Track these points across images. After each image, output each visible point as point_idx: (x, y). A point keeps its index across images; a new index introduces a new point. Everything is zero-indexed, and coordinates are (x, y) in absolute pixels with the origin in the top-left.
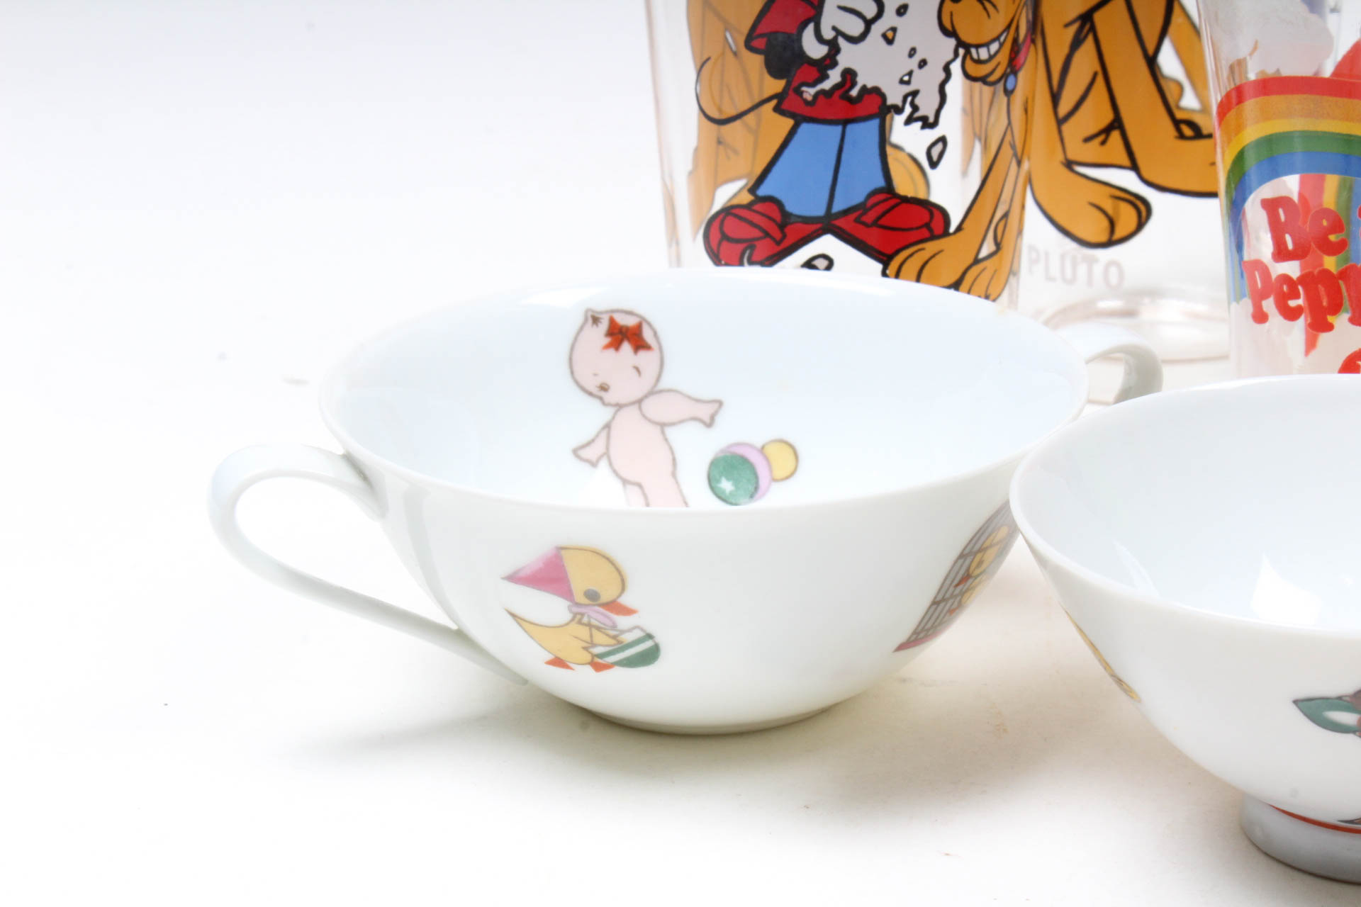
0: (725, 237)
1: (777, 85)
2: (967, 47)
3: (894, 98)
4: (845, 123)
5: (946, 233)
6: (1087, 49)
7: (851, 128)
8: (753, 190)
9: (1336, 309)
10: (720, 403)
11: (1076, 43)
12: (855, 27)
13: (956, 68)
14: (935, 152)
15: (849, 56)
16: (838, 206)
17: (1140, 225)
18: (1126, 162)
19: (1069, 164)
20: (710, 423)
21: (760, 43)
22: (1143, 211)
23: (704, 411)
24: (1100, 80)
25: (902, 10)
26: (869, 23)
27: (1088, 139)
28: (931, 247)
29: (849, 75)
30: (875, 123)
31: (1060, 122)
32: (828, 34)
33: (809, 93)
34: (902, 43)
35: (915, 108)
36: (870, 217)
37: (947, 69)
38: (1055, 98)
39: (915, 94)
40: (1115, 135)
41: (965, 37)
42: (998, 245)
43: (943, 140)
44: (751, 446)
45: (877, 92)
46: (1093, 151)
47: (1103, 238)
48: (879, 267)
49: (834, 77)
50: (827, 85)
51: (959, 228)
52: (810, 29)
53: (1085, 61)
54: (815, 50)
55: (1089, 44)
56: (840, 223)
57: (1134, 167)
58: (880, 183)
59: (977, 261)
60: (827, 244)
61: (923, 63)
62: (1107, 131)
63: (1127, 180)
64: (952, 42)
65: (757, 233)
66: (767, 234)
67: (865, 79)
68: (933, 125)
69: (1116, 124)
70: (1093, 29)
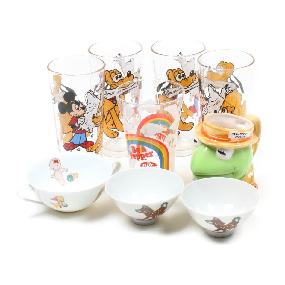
0: (66, 146)
1: (72, 130)
2: (95, 123)
3: (87, 130)
4: (81, 133)
5: (94, 145)
6: (110, 115)
7: (82, 134)
8: (70, 141)
9: (140, 158)
10: (68, 169)
11: (108, 114)
12: (82, 123)
13: (94, 126)
14: (92, 136)
15: (81, 126)
16: (81, 143)
17: (118, 136)
18: (115, 128)
19: (108, 128)
20: (67, 171)
21: (71, 125)
22: (118, 134)
23: (66, 170)
24: (111, 118)
25: (87, 120)
26: (83, 122)
27: (110, 125)
28: (92, 147)
29: (81, 128)
30: (85, 133)
31: (107, 123)
32: (79, 124)
33: (77, 130)
34: (88, 124)
35: (89, 131)
36: (84, 144)
37: (93, 126)
38: (106, 120)
39: (89, 129)
40: (114, 125)
41: (95, 122)
42: (100, 144)
43: (93, 134)
44: (72, 174)
45: (85, 130)
46: (111, 127)
47: (113, 137)
48: (86, 150)
49: (80, 128)
50: (79, 129)
51: (95, 144)
52: (76, 123)
53: (109, 116)
54: (77, 125)
55: (110, 114)
56: (81, 145)
57: (116, 129)
58: (86, 140)
59: (98, 147)
60: (79, 147)
61: (90, 126)
62: (113, 124)
63: (116, 130)
64: (94, 123)
65: (70, 146)
66: (72, 146)
67: (83, 129)
68: (92, 133)
69: (114, 123)
70: (110, 112)
